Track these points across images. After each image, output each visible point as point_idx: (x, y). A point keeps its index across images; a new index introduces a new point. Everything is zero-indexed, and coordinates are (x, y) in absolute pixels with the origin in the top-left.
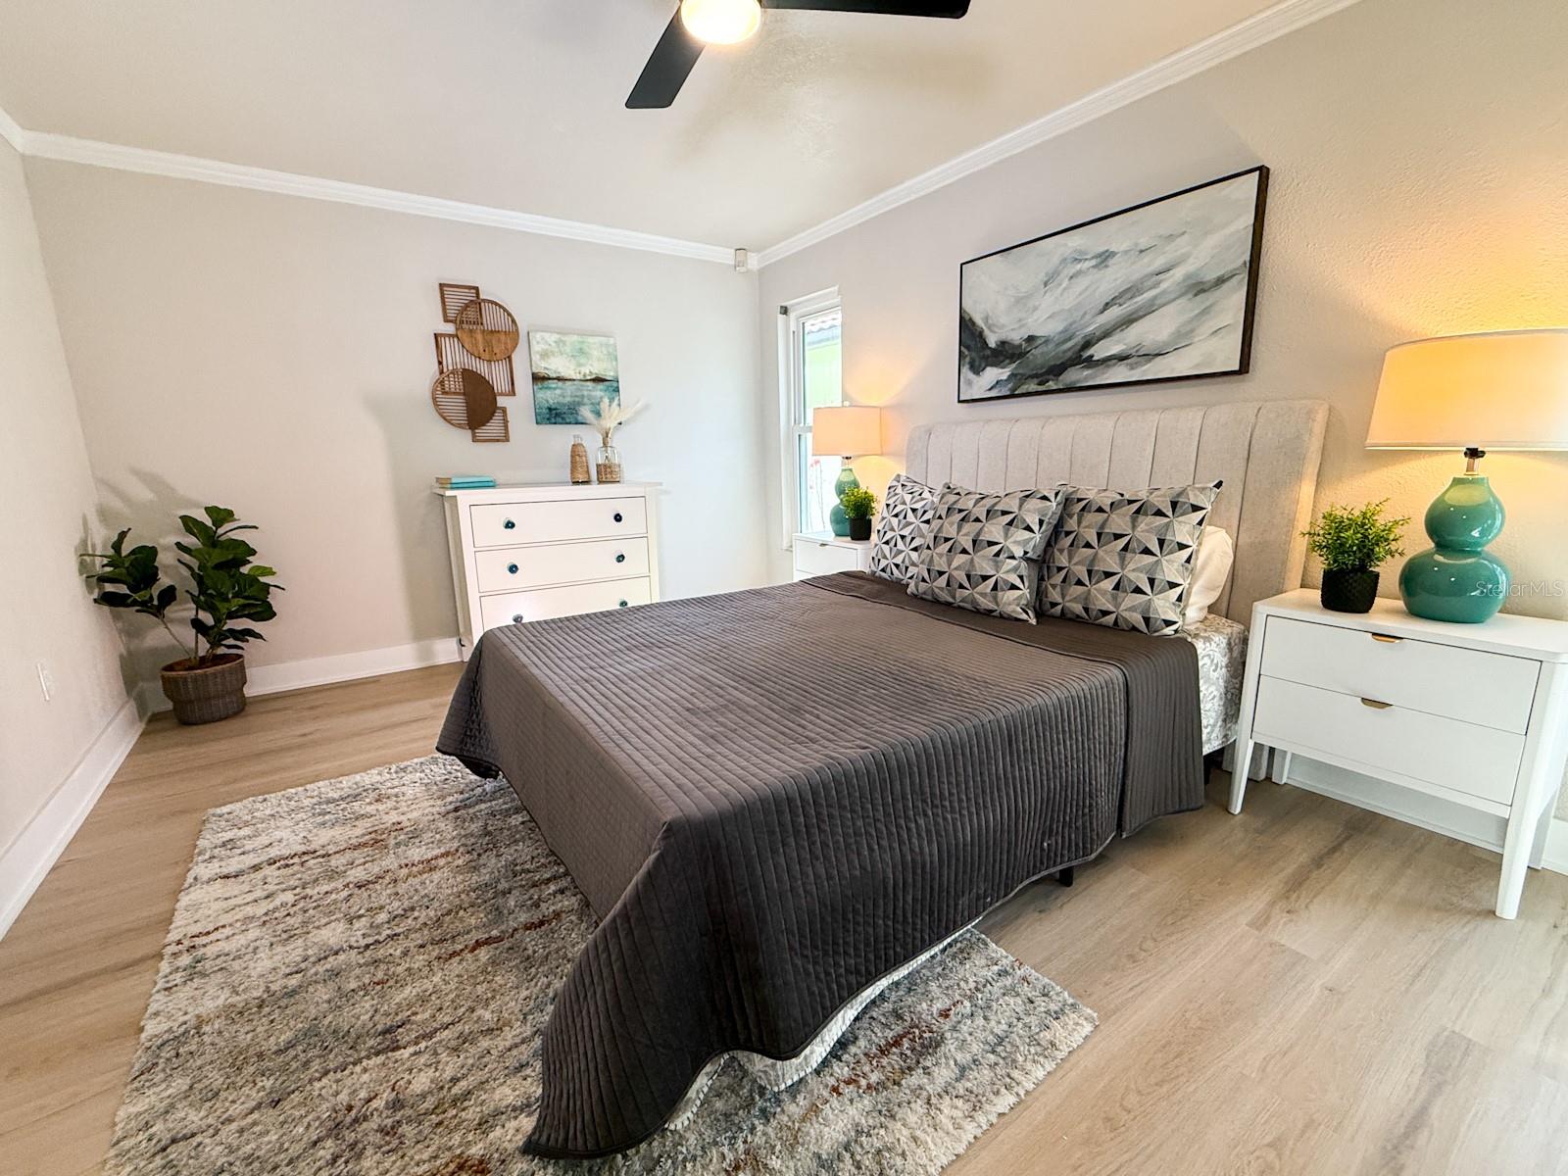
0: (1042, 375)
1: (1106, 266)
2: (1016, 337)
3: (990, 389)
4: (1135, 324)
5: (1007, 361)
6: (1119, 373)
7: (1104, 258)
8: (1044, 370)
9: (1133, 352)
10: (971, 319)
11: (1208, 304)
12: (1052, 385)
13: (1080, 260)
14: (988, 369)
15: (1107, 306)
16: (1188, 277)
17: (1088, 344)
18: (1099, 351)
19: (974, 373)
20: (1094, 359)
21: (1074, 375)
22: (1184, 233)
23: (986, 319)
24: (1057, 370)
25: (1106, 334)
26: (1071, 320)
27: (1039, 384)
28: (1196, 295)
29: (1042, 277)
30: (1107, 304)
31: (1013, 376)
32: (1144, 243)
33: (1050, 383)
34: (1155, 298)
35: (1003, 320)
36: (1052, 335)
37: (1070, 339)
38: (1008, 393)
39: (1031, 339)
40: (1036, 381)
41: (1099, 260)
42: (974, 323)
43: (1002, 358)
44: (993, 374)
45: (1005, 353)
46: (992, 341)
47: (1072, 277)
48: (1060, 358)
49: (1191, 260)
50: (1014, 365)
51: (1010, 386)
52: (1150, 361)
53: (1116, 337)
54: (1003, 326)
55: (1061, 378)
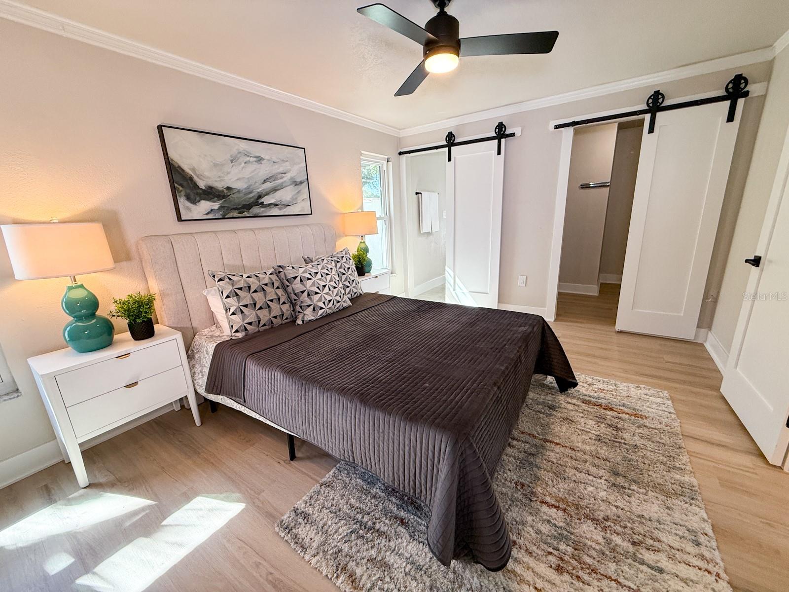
0: (240, 209)
1: (261, 163)
2: (220, 185)
3: (207, 214)
4: (278, 192)
5: (216, 199)
6: (275, 211)
7: (259, 160)
8: (240, 207)
9: (279, 203)
10: (179, 167)
11: (299, 189)
12: (246, 214)
13: (248, 156)
14: (202, 202)
15: (265, 182)
16: (292, 178)
17: (260, 197)
18: (267, 200)
19: (191, 203)
20: (265, 203)
21: (256, 210)
22: (287, 161)
23: (194, 170)
24: (248, 207)
25: (267, 194)
26: (249, 184)
27: (240, 213)
28: (295, 185)
29: (228, 157)
30: (265, 180)
31: (221, 208)
32: (275, 159)
33: (245, 213)
34: (282, 183)
35: (207, 174)
36: (241, 189)
37: (251, 193)
38: (221, 217)
39: (228, 188)
40: (237, 211)
41: (257, 159)
42: (183, 171)
43: (211, 197)
44: (205, 206)
45: (210, 193)
46: (202, 185)
47: (245, 163)
48: (248, 201)
49: (291, 172)
50: (221, 202)
51: (221, 213)
52: (285, 208)
53: (271, 196)
54: (209, 178)
55: (250, 211)
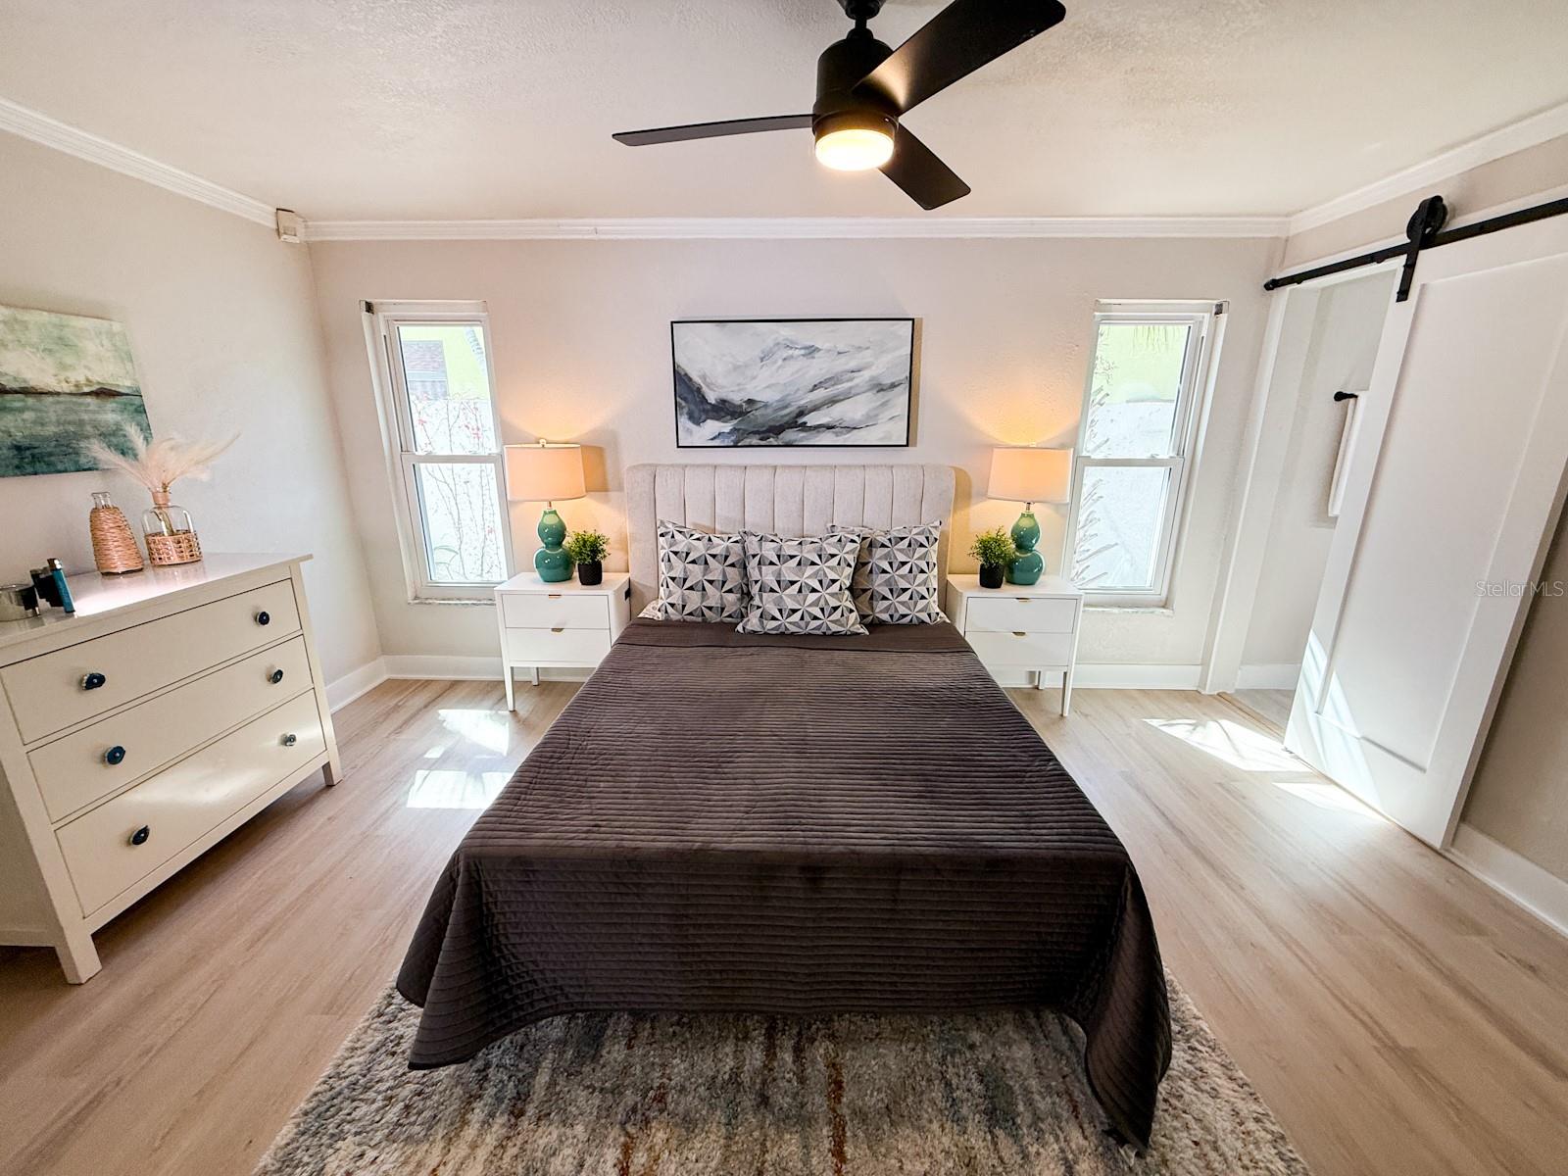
0: (763, 432)
1: (813, 358)
2: (737, 398)
3: (712, 439)
4: (837, 405)
5: (729, 417)
6: (827, 438)
7: (811, 351)
8: (764, 429)
9: (837, 424)
10: (686, 375)
11: (886, 399)
12: (772, 441)
13: (791, 348)
14: (708, 421)
15: (815, 387)
16: (872, 378)
17: (801, 414)
18: (811, 419)
19: (694, 423)
20: (808, 425)
21: (790, 435)
22: (868, 348)
23: (704, 377)
24: (777, 430)
25: (816, 408)
26: (787, 393)
27: (761, 439)
28: (878, 392)
29: (758, 353)
30: (815, 386)
31: (734, 430)
32: (841, 348)
33: (771, 439)
34: (851, 388)
35: (721, 381)
36: (771, 402)
37: (786, 407)
38: (732, 444)
39: (750, 402)
40: (758, 436)
41: (807, 351)
42: (690, 379)
43: (723, 414)
44: (712, 427)
45: (723, 410)
46: (712, 398)
47: (785, 359)
48: (779, 421)
49: (874, 368)
50: (736, 421)
51: (733, 438)
52: (849, 432)
53: (824, 411)
54: (723, 387)
55: (781, 436)
